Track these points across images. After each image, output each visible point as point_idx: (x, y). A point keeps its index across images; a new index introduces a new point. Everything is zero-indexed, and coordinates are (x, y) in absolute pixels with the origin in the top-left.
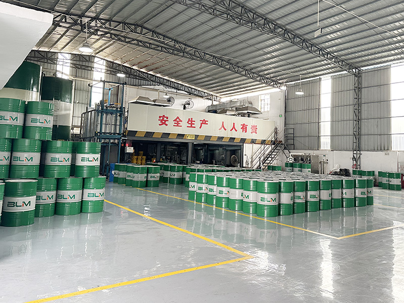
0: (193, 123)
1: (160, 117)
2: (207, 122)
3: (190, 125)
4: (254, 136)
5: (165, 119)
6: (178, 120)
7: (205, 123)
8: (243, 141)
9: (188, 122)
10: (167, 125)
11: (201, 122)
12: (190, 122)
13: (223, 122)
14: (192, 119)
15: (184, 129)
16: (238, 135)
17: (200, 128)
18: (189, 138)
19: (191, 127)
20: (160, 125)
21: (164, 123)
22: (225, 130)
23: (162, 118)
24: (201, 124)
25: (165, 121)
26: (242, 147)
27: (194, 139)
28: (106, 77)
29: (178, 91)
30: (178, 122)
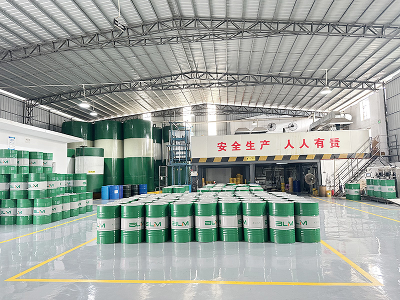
0: (252, 145)
1: (218, 144)
2: (268, 143)
3: (249, 148)
4: (335, 151)
5: (223, 145)
6: (236, 144)
8: (320, 157)
9: (247, 145)
10: (225, 150)
11: (262, 143)
12: (249, 145)
13: (289, 140)
14: (250, 141)
15: (243, 152)
16: (312, 151)
17: (261, 149)
18: (249, 160)
20: (219, 151)
21: (223, 149)
22: (293, 148)
23: (220, 145)
24: (262, 145)
25: (224, 147)
26: (318, 164)
27: (255, 160)
28: (217, 117)
29: (281, 116)
30: (236, 146)
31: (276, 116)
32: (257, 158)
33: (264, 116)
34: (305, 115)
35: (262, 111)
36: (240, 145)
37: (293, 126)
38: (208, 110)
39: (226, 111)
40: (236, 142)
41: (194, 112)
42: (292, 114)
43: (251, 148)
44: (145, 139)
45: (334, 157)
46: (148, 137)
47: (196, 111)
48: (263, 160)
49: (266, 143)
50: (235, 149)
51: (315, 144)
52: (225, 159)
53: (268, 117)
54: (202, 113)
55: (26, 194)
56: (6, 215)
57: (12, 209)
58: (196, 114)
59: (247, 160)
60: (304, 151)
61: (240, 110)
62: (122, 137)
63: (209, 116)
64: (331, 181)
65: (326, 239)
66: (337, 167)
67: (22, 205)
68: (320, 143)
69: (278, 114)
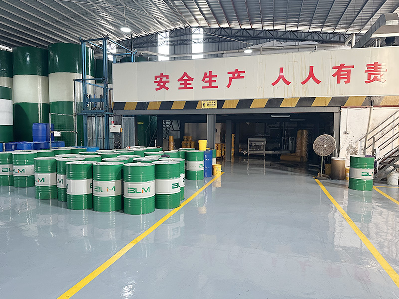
1: (156, 78)
5: (164, 79)
7: (239, 77)
8: (340, 102)
9: (203, 80)
10: (167, 89)
11: (231, 75)
12: (207, 79)
14: (211, 72)
16: (325, 90)
17: (229, 86)
19: (211, 86)
21: (163, 87)
22: (288, 83)
24: (231, 79)
25: (165, 82)
27: (216, 107)
30: (185, 81)
32: (221, 103)
35: (273, 36)
36: (192, 79)
39: (218, 37)
40: (185, 74)
43: (211, 84)
45: (370, 102)
48: (230, 107)
49: (237, 74)
50: (183, 86)
51: (334, 76)
52: (167, 105)
54: (186, 40)
58: (175, 43)
59: (203, 107)
60: (311, 90)
62: (46, 73)
63: (193, 46)
68: (342, 73)
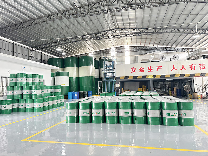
0: (151, 69)
1: (131, 69)
2: (161, 67)
3: (150, 70)
4: (203, 71)
5: (134, 69)
6: (142, 68)
7: (160, 68)
8: (193, 75)
9: (148, 69)
10: (135, 72)
11: (157, 68)
12: (149, 69)
13: (174, 66)
14: (150, 67)
15: (146, 73)
16: (188, 72)
17: (157, 71)
18: (150, 77)
19: (151, 71)
20: (132, 72)
21: (134, 71)
22: (176, 70)
23: (132, 69)
24: (157, 69)
25: (134, 70)
26: (192, 79)
27: (153, 77)
28: (130, 54)
29: (168, 52)
30: (142, 69)
31: (166, 52)
32: (155, 76)
33: (158, 52)
34: (183, 50)
35: (157, 49)
36: (144, 69)
37: (176, 57)
38: (125, 50)
39: (135, 50)
40: (141, 67)
41: (117, 51)
42: (175, 50)
43: (151, 70)
44: (90, 66)
45: (202, 75)
46: (92, 65)
47: (118, 51)
48: (158, 77)
49: (160, 67)
50: (141, 71)
51: (190, 67)
52: (136, 77)
53: (160, 52)
54: (122, 51)
55: (31, 96)
56: (21, 107)
57: (24, 104)
58: (118, 52)
59: (148, 78)
60: (183, 72)
61: (144, 49)
62: (78, 66)
63: (125, 53)
64: (200, 89)
65: (197, 124)
66: (204, 81)
67: (29, 102)
68: (193, 67)
69: (167, 50)
